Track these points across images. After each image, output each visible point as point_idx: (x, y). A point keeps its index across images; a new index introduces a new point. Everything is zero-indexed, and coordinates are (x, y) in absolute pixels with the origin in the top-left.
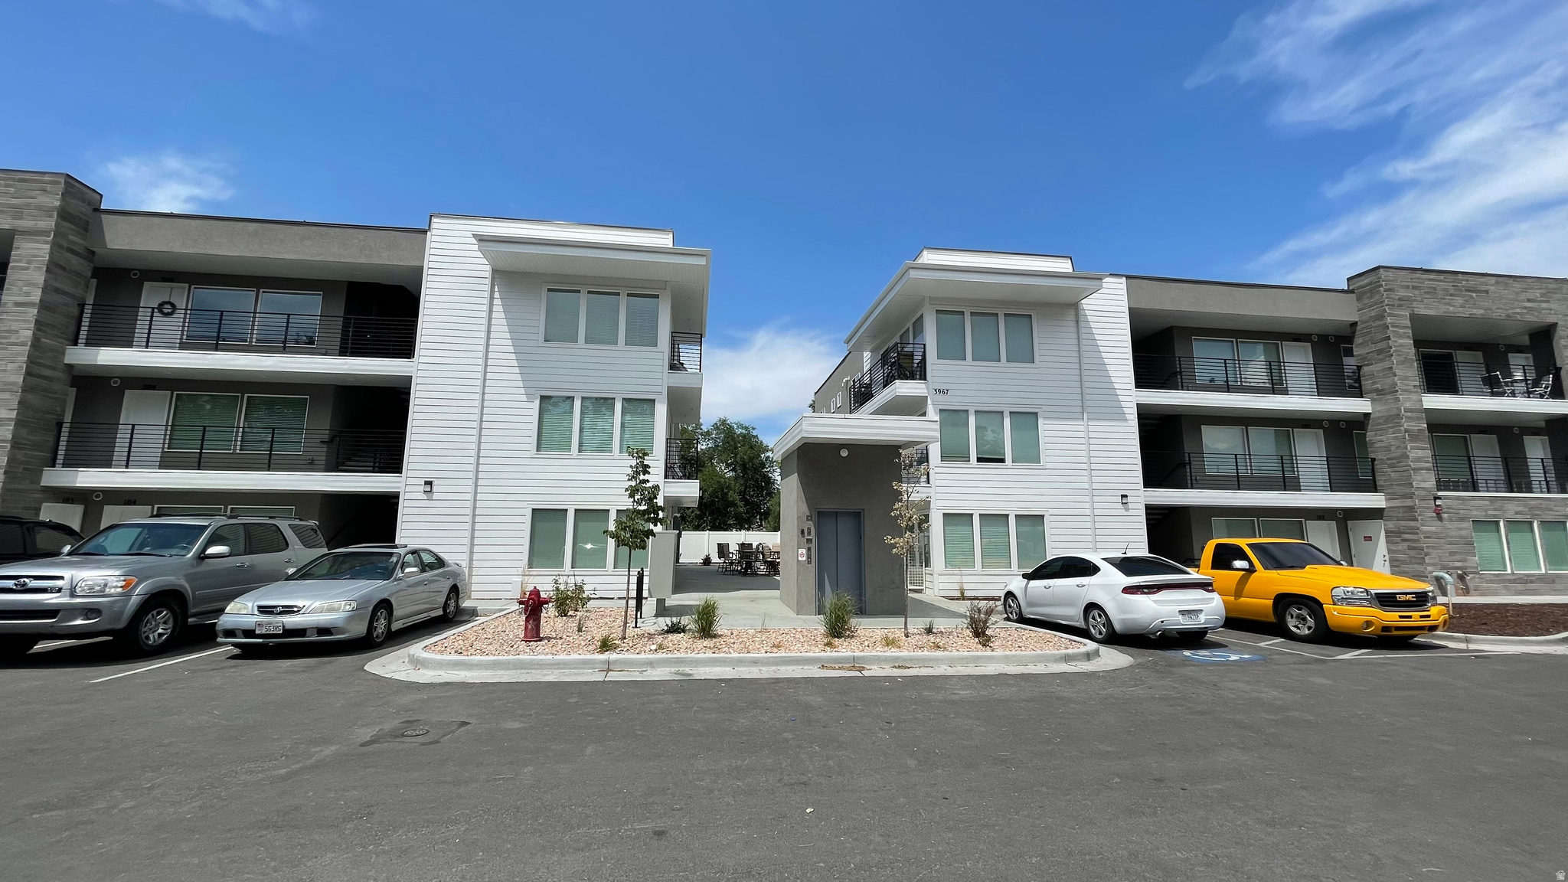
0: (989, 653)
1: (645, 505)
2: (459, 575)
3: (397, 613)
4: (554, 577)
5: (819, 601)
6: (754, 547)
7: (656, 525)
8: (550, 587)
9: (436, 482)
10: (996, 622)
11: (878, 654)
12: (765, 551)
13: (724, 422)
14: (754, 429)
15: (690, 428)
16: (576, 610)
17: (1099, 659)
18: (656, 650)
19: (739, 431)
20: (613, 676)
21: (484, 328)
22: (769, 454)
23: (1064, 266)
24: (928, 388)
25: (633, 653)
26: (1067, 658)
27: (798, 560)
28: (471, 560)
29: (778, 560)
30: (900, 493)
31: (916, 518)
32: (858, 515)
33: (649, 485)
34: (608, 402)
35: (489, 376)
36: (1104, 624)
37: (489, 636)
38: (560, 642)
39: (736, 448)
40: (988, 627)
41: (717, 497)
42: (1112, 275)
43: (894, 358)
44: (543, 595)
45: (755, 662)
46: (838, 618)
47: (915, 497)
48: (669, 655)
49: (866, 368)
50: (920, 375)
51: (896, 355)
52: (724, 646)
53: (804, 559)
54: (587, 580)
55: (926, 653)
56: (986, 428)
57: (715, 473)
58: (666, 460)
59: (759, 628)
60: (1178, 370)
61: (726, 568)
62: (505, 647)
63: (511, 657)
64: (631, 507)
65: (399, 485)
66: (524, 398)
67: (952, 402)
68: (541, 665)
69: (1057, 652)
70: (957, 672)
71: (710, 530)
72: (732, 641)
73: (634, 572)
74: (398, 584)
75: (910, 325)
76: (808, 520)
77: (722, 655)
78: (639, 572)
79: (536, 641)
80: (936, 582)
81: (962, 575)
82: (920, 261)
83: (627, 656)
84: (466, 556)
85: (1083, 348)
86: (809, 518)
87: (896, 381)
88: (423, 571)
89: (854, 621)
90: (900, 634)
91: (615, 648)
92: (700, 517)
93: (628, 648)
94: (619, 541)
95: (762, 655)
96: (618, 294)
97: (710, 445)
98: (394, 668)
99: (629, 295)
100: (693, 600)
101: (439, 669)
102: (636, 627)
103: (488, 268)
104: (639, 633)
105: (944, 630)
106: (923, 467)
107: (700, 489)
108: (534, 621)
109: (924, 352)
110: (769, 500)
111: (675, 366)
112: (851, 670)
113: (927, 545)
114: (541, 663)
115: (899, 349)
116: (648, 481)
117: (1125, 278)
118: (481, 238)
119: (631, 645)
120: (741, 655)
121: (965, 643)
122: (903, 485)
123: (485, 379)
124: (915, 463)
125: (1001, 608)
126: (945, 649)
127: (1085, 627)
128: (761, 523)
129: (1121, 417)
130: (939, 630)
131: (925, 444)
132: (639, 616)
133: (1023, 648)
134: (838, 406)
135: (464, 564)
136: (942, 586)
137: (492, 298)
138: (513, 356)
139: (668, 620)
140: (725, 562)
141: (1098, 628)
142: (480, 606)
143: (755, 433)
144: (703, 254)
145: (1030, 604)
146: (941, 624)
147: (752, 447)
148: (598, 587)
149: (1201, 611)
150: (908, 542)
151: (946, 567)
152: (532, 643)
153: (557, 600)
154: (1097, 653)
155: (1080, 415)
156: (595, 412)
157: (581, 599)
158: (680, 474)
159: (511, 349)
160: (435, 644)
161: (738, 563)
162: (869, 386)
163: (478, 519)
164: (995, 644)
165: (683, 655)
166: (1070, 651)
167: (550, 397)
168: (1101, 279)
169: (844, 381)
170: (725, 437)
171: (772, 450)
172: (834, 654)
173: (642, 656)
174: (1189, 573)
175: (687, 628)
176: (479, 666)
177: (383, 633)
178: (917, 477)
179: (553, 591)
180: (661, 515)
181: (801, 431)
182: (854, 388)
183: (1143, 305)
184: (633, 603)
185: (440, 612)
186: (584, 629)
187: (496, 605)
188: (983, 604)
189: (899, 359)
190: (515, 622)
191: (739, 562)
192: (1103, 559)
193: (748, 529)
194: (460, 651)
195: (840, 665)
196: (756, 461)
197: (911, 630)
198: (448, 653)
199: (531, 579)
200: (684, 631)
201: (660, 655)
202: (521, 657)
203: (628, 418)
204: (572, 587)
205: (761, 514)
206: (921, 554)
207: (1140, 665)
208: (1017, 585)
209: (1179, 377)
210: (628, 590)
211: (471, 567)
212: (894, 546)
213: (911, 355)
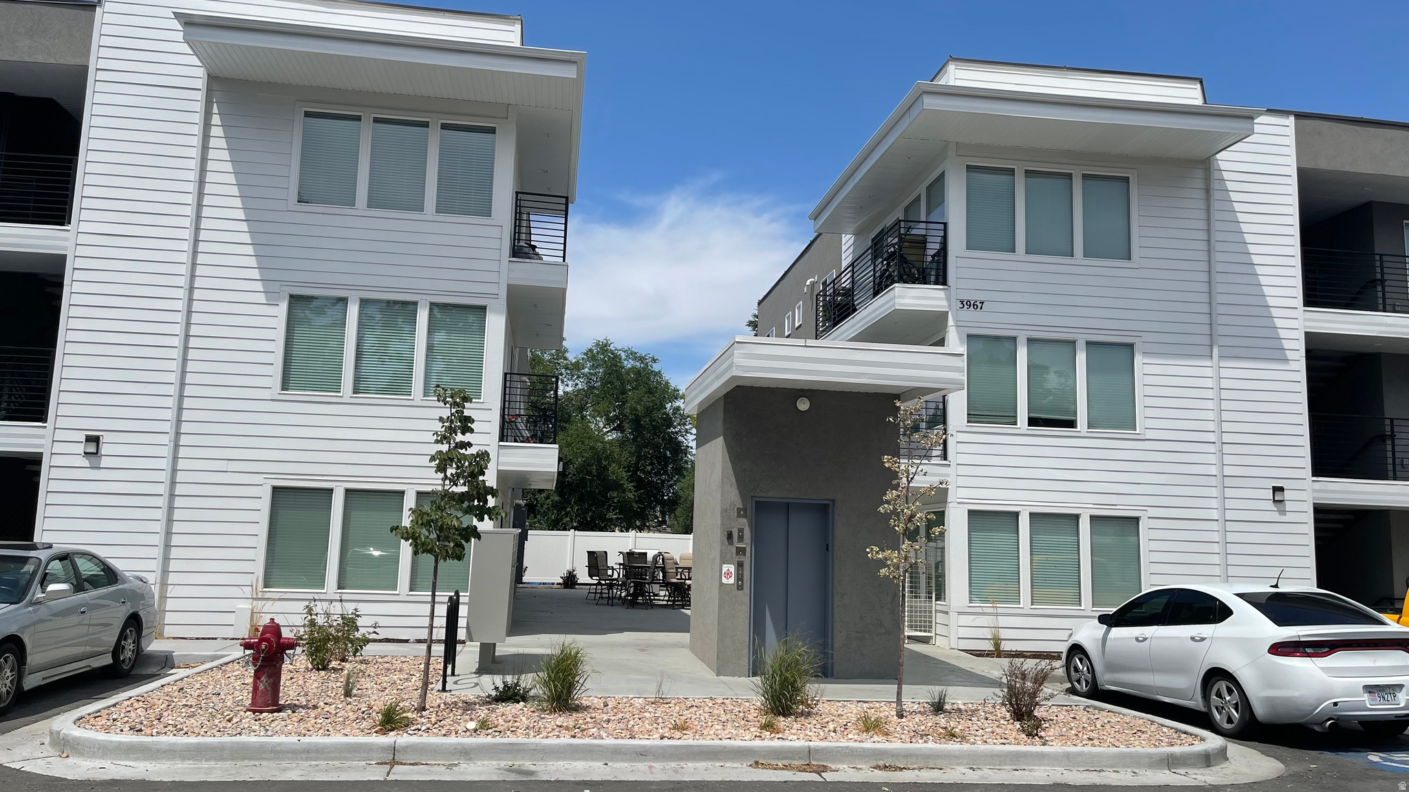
0: (1038, 748)
1: (464, 484)
2: (142, 597)
3: (33, 659)
4: (307, 603)
5: (755, 652)
6: (650, 557)
7: (482, 519)
8: (299, 620)
9: (105, 438)
10: (1052, 696)
11: (852, 744)
12: (668, 567)
13: (604, 347)
14: (654, 360)
15: (547, 357)
16: (343, 660)
17: (1226, 764)
18: (475, 731)
19: (628, 364)
20: (401, 773)
21: (193, 176)
22: (679, 403)
23: (1189, 94)
24: (948, 299)
25: (437, 735)
26: (1171, 762)
27: (721, 584)
28: (165, 572)
29: (688, 582)
30: (895, 475)
31: (921, 518)
32: (823, 510)
33: (470, 451)
34: (407, 309)
35: (201, 259)
36: (1236, 704)
37: (192, 702)
38: (313, 714)
39: (624, 392)
40: (1037, 704)
41: (590, 473)
42: (1271, 111)
43: (893, 245)
44: (286, 633)
45: (642, 754)
46: (785, 683)
47: (920, 482)
48: (498, 740)
49: (846, 260)
50: (937, 276)
51: (896, 240)
52: (590, 726)
53: (732, 581)
54: (363, 608)
55: (931, 745)
56: (1047, 368)
57: (586, 435)
58: (503, 409)
59: (652, 696)
60: (1379, 276)
61: (601, 593)
62: (217, 722)
63: (226, 739)
64: (440, 488)
65: (42, 441)
66: (262, 298)
67: (988, 322)
68: (279, 752)
69: (1153, 750)
70: (982, 777)
71: (576, 529)
72: (606, 717)
73: (443, 596)
74: (35, 611)
75: (922, 190)
76: (739, 516)
77: (587, 741)
78: (451, 598)
79: (272, 712)
80: (953, 624)
81: (997, 615)
82: (942, 81)
83: (425, 739)
84: (155, 565)
85: (1217, 236)
86: (742, 513)
87: (896, 285)
88: (79, 587)
89: (812, 689)
90: (889, 712)
91: (407, 726)
92: (560, 507)
93: (429, 725)
94: (416, 546)
95: (654, 741)
96: (426, 125)
97: (580, 386)
98: (26, 754)
99: (444, 127)
100: (542, 646)
101: (102, 758)
102: (444, 690)
103: (201, 72)
104: (448, 700)
105: (962, 707)
106: (935, 432)
107: (560, 459)
108: (269, 677)
109: (945, 238)
110: (678, 480)
111: (522, 249)
112: (805, 771)
113: (940, 565)
114: (279, 748)
115: (902, 231)
116: (469, 445)
117: (1292, 118)
118: (188, 20)
119: (433, 720)
120: (620, 741)
121: (998, 730)
122: (902, 461)
123: (194, 265)
124: (923, 425)
125: (1061, 672)
126: (964, 739)
127: (1203, 709)
128: (663, 517)
129: (1277, 354)
130: (955, 707)
131: (943, 393)
132: (449, 671)
133: (1096, 742)
134: (797, 325)
135: (152, 578)
136: (963, 632)
137: (207, 125)
138: (244, 226)
139: (498, 680)
140: (599, 584)
141: (1226, 710)
142: (179, 650)
143: (656, 367)
144: (573, 58)
145: (1111, 667)
146: (958, 696)
147: (650, 392)
148: (382, 621)
149: (1401, 686)
150: (906, 558)
151: (971, 601)
152: (265, 714)
153: (311, 642)
154: (1222, 754)
155: (1206, 351)
156: (386, 325)
157: (352, 642)
158: (527, 434)
159: (241, 215)
160: (97, 715)
161: (621, 585)
162: (849, 293)
163: (178, 502)
164: (1050, 733)
165: (520, 739)
166: (1176, 749)
167: (310, 299)
168: (1252, 118)
169: (808, 283)
170: (605, 372)
171: (683, 397)
172: (776, 743)
173: (453, 740)
174: (1382, 623)
175: (532, 693)
176: (171, 753)
177: (8, 692)
178: (924, 449)
179: (304, 626)
180: (491, 502)
181: (730, 367)
182: (825, 295)
183: (1323, 164)
184: (439, 649)
185: (107, 660)
186: (355, 691)
187: (206, 649)
188: (1030, 664)
189: (900, 248)
190: (237, 678)
191: (624, 584)
192: (1238, 595)
193: (641, 529)
194: (138, 727)
195: (786, 762)
196: (658, 415)
197: (908, 705)
198: (118, 731)
199: (268, 606)
200: (524, 699)
201: (482, 740)
202: (243, 738)
203: (440, 336)
204: (337, 621)
205: (663, 503)
206: (929, 578)
207: (1294, 777)
208: (1089, 633)
209: (1379, 288)
210: (431, 627)
211: (164, 584)
212: (882, 563)
213: (922, 242)
